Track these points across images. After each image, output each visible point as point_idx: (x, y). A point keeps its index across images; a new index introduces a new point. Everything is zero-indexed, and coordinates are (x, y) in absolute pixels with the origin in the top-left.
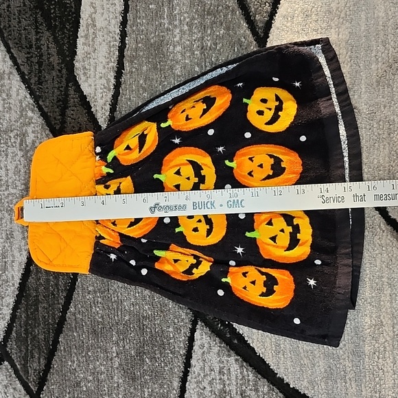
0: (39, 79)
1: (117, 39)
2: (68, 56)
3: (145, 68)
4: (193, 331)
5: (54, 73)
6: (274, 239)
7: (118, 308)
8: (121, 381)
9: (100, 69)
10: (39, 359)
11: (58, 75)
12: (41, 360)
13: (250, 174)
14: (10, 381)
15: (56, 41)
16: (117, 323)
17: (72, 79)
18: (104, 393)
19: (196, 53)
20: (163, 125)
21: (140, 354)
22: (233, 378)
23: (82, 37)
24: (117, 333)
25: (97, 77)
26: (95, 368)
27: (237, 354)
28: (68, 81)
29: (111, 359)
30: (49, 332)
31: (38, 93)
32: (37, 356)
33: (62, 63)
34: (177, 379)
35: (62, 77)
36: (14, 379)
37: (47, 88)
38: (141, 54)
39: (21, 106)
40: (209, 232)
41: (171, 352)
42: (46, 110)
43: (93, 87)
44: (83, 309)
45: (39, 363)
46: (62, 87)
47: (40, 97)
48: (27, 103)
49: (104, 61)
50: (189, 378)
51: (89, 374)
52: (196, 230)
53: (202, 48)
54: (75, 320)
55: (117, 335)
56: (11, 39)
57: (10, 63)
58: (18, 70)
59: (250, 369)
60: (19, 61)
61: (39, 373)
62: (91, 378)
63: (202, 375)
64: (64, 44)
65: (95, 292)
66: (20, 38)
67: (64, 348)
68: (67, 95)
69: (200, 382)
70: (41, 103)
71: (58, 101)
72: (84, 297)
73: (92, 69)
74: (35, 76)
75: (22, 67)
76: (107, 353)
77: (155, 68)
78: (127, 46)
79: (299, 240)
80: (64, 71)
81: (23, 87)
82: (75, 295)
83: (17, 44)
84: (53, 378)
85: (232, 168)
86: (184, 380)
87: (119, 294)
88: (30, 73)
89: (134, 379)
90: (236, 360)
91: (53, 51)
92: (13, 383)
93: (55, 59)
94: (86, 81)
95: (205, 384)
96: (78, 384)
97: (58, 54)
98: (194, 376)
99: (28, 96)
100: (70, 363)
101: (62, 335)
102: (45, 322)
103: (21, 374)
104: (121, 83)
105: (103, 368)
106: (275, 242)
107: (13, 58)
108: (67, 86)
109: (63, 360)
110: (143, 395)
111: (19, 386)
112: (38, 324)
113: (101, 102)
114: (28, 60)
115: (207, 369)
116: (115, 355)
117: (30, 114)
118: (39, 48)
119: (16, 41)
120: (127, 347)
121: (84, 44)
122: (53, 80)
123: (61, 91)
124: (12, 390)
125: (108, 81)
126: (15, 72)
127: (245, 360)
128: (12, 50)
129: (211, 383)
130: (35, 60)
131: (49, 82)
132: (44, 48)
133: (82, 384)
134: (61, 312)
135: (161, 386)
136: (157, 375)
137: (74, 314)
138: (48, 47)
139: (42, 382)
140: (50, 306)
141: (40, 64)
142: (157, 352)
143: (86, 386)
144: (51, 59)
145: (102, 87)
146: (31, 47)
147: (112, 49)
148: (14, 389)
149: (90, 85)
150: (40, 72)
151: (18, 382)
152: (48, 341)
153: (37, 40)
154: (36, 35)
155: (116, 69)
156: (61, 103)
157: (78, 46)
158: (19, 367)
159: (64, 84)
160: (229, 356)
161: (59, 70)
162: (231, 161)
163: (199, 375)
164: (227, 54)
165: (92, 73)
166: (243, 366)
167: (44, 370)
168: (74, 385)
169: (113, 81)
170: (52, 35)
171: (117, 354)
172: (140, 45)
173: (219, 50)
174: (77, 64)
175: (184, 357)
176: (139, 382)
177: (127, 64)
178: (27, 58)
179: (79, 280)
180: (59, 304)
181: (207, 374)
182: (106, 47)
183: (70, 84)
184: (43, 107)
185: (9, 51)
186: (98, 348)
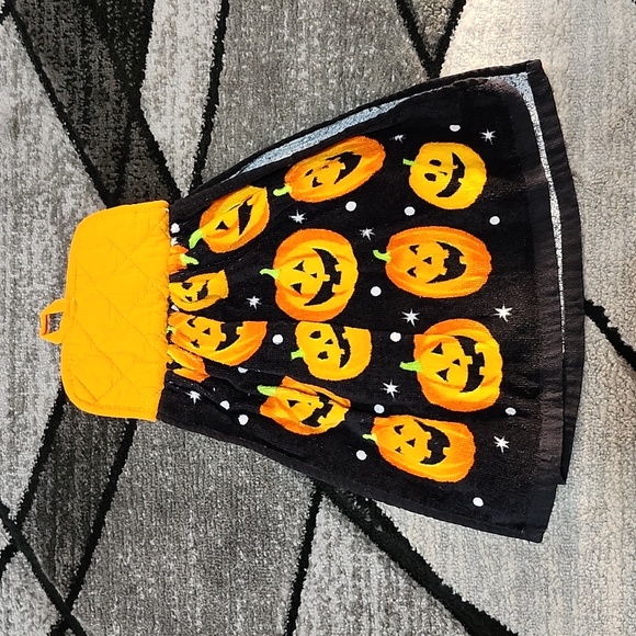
0: (85, 114)
1: (210, 55)
2: (132, 80)
3: (250, 103)
4: (314, 511)
5: (109, 106)
6: (443, 374)
7: (198, 473)
8: (199, 585)
9: (181, 101)
10: (73, 549)
11: (114, 109)
12: (76, 550)
13: (411, 272)
14: (26, 582)
15: (113, 56)
16: (196, 496)
17: (137, 116)
18: (173, 603)
19: (331, 81)
20: (277, 193)
21: (231, 544)
22: (374, 584)
23: (154, 51)
24: (196, 511)
25: (176, 114)
26: (159, 565)
27: (382, 548)
28: (130, 119)
29: (185, 553)
30: (89, 507)
31: (82, 136)
32: (69, 544)
33: (121, 91)
34: (288, 585)
35: (121, 112)
36: (32, 580)
37: (97, 129)
38: (246, 80)
39: (56, 155)
40: (344, 359)
41: (280, 543)
42: (94, 162)
43: (169, 129)
44: (144, 474)
45: (73, 555)
46: (121, 128)
47: (86, 142)
48: (64, 150)
49: (188, 89)
50: (305, 583)
51: (151, 574)
52: (323, 356)
53: (341, 75)
54: (131, 489)
55: (195, 515)
56: (42, 51)
57: (40, 87)
58: (53, 99)
59: (401, 571)
60: (55, 86)
61: (72, 570)
62: (153, 580)
63: (327, 579)
64: (125, 61)
65: (163, 447)
66: (58, 50)
67: (112, 533)
68: (128, 140)
69: (323, 590)
70: (86, 151)
71: (114, 150)
72: (145, 454)
73: (169, 102)
74: (79, 110)
75: (58, 95)
76: (179, 542)
77: (267, 103)
78: (224, 68)
79: (482, 377)
80: (125, 103)
81: (60, 125)
82: (132, 451)
83: (52, 58)
84: (93, 578)
85: (383, 263)
86: (297, 587)
87: (201, 451)
88: (70, 105)
89: (220, 584)
90: (380, 557)
91: (109, 71)
92: (30, 586)
93: (111, 85)
94: (159, 120)
95: (331, 593)
96: (132, 589)
97: (116, 77)
98: (313, 580)
99: (67, 140)
100: (121, 557)
101: (109, 513)
102: (83, 493)
103: (44, 571)
104: (212, 124)
105: (172, 565)
106: (445, 379)
107: (44, 80)
108: (129, 126)
109: (111, 551)
110: (233, 608)
111: (40, 590)
112: (73, 494)
113: (180, 153)
114: (68, 84)
115: (334, 570)
116: (191, 545)
117: (69, 168)
118: (86, 66)
119: (51, 53)
120: (211, 534)
121: (157, 62)
122: (107, 116)
123: (119, 134)
124: (28, 597)
125: (193, 120)
126: (47, 102)
127: (393, 557)
128: (44, 68)
129: (339, 592)
130: (80, 85)
131: (100, 119)
132: (95, 67)
133: (139, 589)
134: (109, 476)
135: (262, 595)
136: (256, 578)
137: (130, 481)
138: (101, 66)
139: (76, 584)
140: (91, 467)
141: (87, 91)
142: (257, 542)
143: (145, 593)
144: (105, 84)
145: (184, 129)
146: (74, 63)
147: (201, 72)
148: (32, 595)
149: (165, 127)
150: (87, 103)
151: (38, 584)
152: (88, 522)
153: (84, 53)
154: (83, 46)
155: (206, 103)
156: (118, 152)
157: (148, 65)
158: (40, 560)
159: (124, 123)
160: (369, 550)
161: (116, 102)
162: (383, 251)
163: (322, 578)
164: (379, 86)
165: (168, 107)
166: (390, 566)
167: (79, 567)
168: (126, 591)
169: (201, 121)
170: (108, 46)
171: (195, 544)
172: (244, 67)
173: (366, 79)
174: (144, 93)
175: (299, 551)
176: (228, 588)
177: (222, 96)
178: (67, 80)
179: (139, 428)
180: (106, 464)
181: (334, 579)
182: (192, 68)
183: (134, 124)
184: (91, 157)
185: (39, 69)
186: (165, 534)
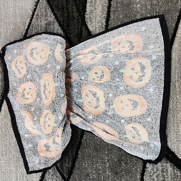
0: (68, 24)
1: (107, 2)
2: (82, 12)
3: (121, 16)
5: (75, 21)
8: (110, 174)
9: (98, 18)
10: (69, 162)
11: (77, 22)
12: (70, 162)
14: (55, 172)
15: (76, 5)
17: (84, 24)
18: (101, 180)
19: (148, 7)
21: (120, 161)
22: (169, 174)
23: (89, 2)
25: (97, 22)
26: (96, 167)
27: (171, 162)
29: (105, 163)
30: (73, 149)
31: (67, 31)
32: (67, 160)
33: (79, 16)
34: (139, 174)
35: (79, 23)
36: (56, 172)
37: (72, 29)
38: (119, 9)
41: (136, 160)
43: (95, 27)
44: (90, 138)
45: (69, 164)
46: (79, 28)
47: (68, 33)
49: (100, 14)
50: (145, 174)
51: (94, 170)
53: (152, 5)
54: (86, 143)
55: (107, 151)
56: (54, 5)
57: (53, 17)
58: (58, 20)
59: (178, 170)
60: (58, 16)
61: (69, 169)
62: (94, 172)
63: (152, 172)
64: (80, 6)
66: (59, 5)
67: (81, 157)
68: (81, 32)
69: (152, 176)
71: (77, 35)
73: (94, 18)
74: (66, 23)
75: (59, 19)
76: (102, 160)
77: (126, 16)
78: (112, 6)
80: (80, 20)
81: (60, 28)
83: (57, 7)
84: (75, 171)
86: (143, 175)
88: (63, 22)
89: (116, 173)
90: (171, 165)
91: (75, 10)
92: (56, 173)
93: (76, 14)
94: (91, 24)
95: (154, 177)
96: (88, 175)
97: (77, 12)
98: (148, 173)
99: (62, 33)
100: (84, 164)
101: (80, 150)
103: (60, 169)
104: (108, 24)
105: (100, 167)
107: (55, 14)
108: (82, 27)
109: (81, 163)
111: (59, 175)
114: (62, 15)
115: (155, 169)
116: (106, 161)
118: (68, 9)
119: (56, 6)
120: (113, 157)
121: (90, 6)
122: (75, 24)
123: (79, 30)
124: (55, 177)
125: (102, 24)
126: (56, 21)
127: (175, 165)
128: (54, 11)
129: (157, 176)
130: (66, 15)
131: (73, 25)
132: (70, 9)
133: (90, 175)
134: (79, 139)
135: (131, 178)
136: (128, 172)
137: (86, 140)
138: (72, 8)
139: (70, 173)
141: (68, 17)
142: (128, 160)
143: (92, 176)
144: (74, 14)
145: (99, 27)
146: (64, 8)
147: (104, 8)
148: (57, 176)
149: (93, 26)
150: (68, 20)
151: (58, 173)
152: (73, 153)
153: (67, 5)
154: (67, 3)
155: (106, 18)
156: (79, 36)
157: (87, 7)
158: (58, 165)
159: (80, 26)
160: (167, 163)
161: (77, 19)
163: (151, 172)
164: (165, 7)
165: (94, 20)
166: (174, 168)
167: (71, 168)
168: (86, 175)
169: (104, 24)
170: (74, 2)
171: (108, 160)
172: (118, 5)
173: (160, 6)
174: (86, 16)
175: (143, 163)
177: (112, 15)
178: (62, 14)
180: (78, 135)
181: (155, 172)
182: (101, 7)
183: (83, 26)
185: (53, 11)
186: (98, 157)
